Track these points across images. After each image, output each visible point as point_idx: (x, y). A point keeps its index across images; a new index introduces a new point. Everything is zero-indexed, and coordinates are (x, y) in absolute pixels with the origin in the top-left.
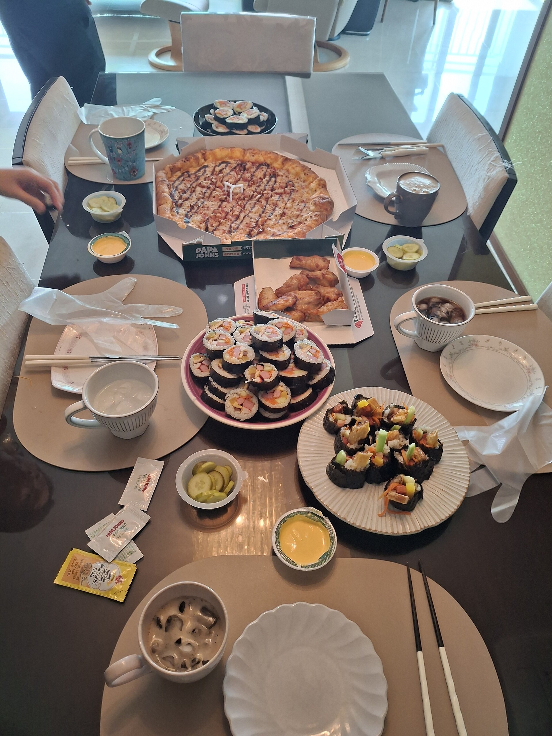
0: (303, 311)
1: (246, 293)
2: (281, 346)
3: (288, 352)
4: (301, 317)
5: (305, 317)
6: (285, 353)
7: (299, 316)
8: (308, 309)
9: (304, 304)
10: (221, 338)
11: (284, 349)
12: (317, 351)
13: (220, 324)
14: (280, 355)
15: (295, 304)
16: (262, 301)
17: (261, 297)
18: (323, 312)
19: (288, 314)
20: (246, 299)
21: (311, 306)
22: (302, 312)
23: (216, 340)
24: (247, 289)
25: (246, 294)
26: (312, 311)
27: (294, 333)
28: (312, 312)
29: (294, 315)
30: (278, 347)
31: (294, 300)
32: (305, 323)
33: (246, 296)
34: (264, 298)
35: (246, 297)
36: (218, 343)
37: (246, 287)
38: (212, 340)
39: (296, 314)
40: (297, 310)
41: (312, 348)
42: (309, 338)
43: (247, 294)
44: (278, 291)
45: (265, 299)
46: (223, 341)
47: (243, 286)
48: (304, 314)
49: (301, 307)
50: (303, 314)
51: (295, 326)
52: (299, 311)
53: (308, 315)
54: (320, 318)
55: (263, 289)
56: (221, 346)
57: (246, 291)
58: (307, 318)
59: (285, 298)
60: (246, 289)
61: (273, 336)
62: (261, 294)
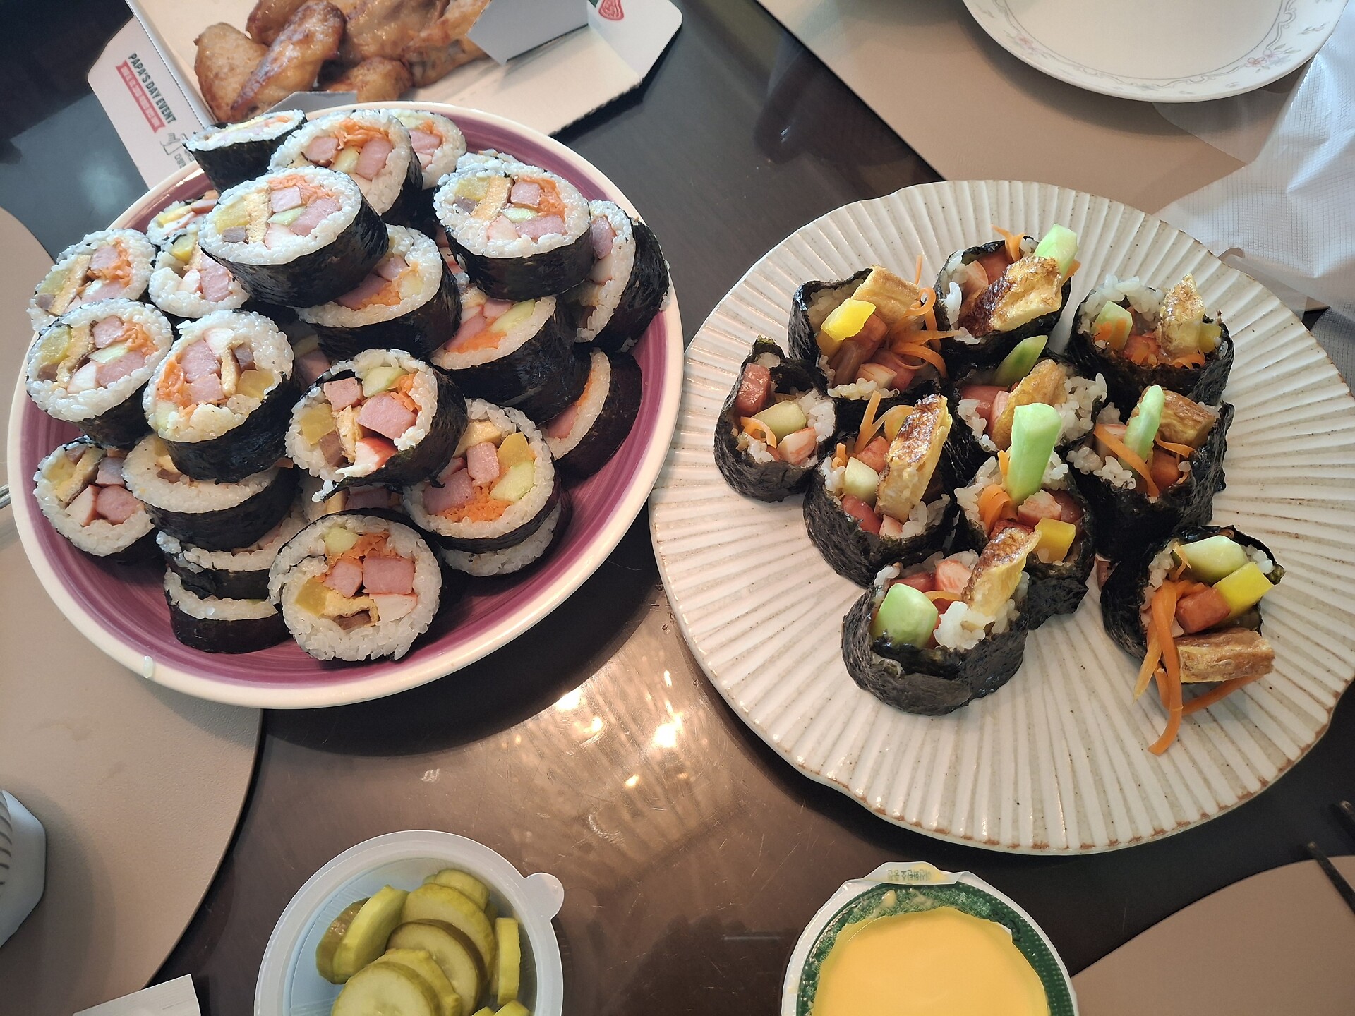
0: (388, 50)
1: (146, 91)
2: (381, 244)
3: (425, 253)
4: (396, 80)
5: (411, 74)
6: (416, 264)
7: (387, 76)
8: (403, 35)
9: (380, 25)
10: (103, 337)
11: (402, 249)
12: (544, 186)
13: (79, 274)
14: (399, 286)
15: (343, 38)
16: (215, 89)
17: (207, 77)
18: (465, 20)
19: (341, 89)
20: (157, 115)
21: (410, 18)
22: (391, 59)
23: (85, 361)
24: (144, 76)
25: (148, 94)
26: (424, 34)
27: (401, 151)
28: (424, 40)
29: (367, 83)
30: (371, 253)
31: (334, 22)
32: (422, 93)
33: (154, 101)
34: (217, 75)
35: (157, 107)
36: (101, 370)
37: (135, 71)
38: (70, 370)
39: (372, 75)
40: (364, 59)
41: (514, 183)
42: (473, 147)
43: (152, 93)
44: (258, 24)
45: (222, 75)
46: (119, 351)
47: (125, 70)
48: (400, 60)
49: (375, 37)
50: (398, 63)
51: (389, 121)
52: (376, 61)
53: (414, 57)
54: (467, 47)
55: (197, 42)
56: (116, 378)
57: (143, 85)
58: (418, 71)
59: (295, 31)
60: (140, 79)
61: (320, 217)
62: (201, 66)
